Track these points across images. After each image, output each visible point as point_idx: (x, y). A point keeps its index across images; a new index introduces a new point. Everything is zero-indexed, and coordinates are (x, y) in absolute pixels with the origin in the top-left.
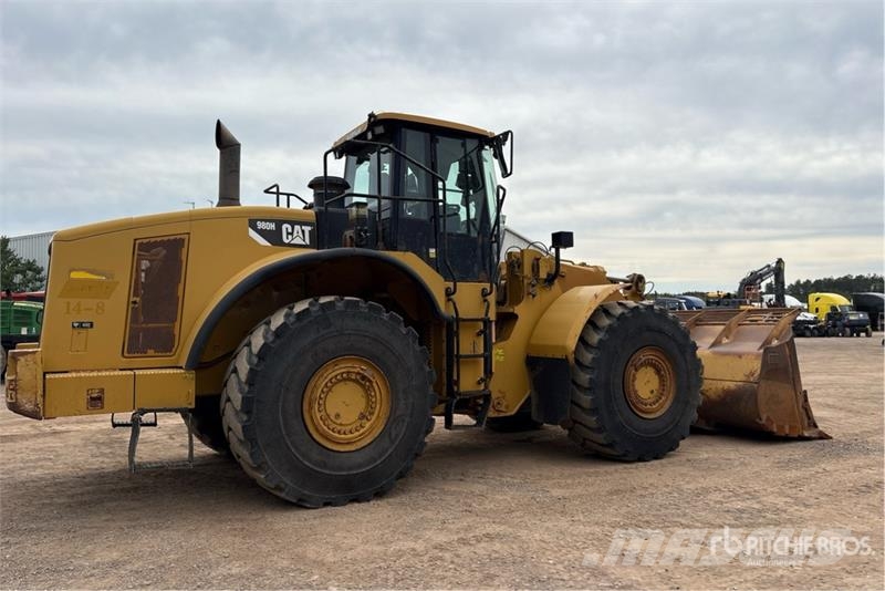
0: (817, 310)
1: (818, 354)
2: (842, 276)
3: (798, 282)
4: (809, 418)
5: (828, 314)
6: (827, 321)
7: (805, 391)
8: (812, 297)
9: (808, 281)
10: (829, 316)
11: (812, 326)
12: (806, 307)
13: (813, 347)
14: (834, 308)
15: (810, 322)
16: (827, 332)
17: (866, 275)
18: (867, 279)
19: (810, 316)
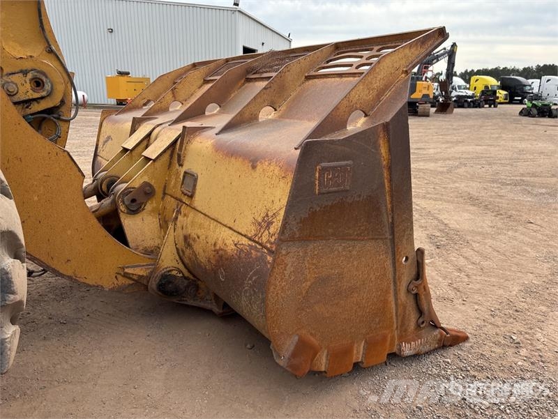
0: (475, 88)
1: (470, 122)
2: (494, 68)
3: (466, 71)
4: (420, 312)
5: (483, 91)
6: (481, 96)
7: (420, 252)
8: (473, 78)
9: (473, 70)
10: (483, 93)
11: (469, 100)
12: (468, 86)
13: (468, 116)
14: (486, 87)
15: (469, 97)
16: (479, 104)
17: (509, 67)
18: (509, 70)
19: (470, 93)
